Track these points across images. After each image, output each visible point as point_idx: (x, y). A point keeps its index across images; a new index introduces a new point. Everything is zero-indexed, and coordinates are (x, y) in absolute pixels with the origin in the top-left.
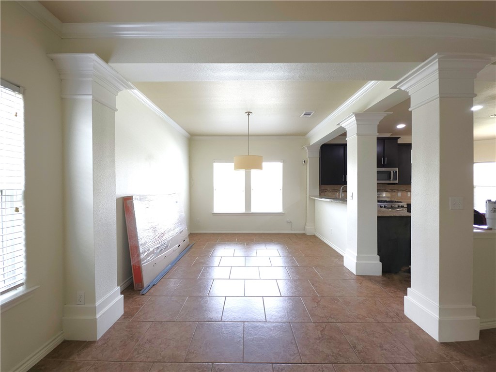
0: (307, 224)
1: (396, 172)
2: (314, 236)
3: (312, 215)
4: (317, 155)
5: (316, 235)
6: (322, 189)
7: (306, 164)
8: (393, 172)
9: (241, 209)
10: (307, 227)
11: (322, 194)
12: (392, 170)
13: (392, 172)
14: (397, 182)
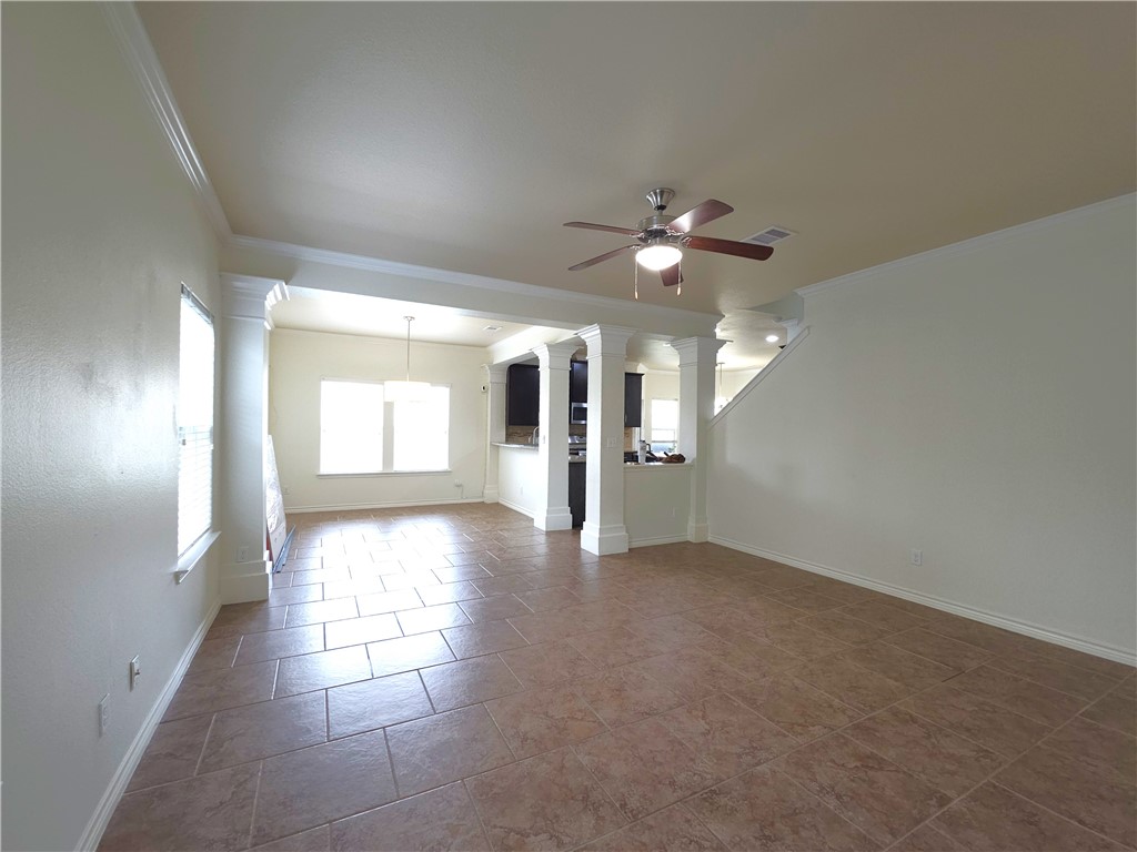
0: (487, 486)
2: (498, 504)
3: (495, 471)
4: (503, 379)
5: (501, 502)
6: (511, 431)
7: (487, 392)
9: (376, 466)
10: (486, 492)
11: (510, 438)
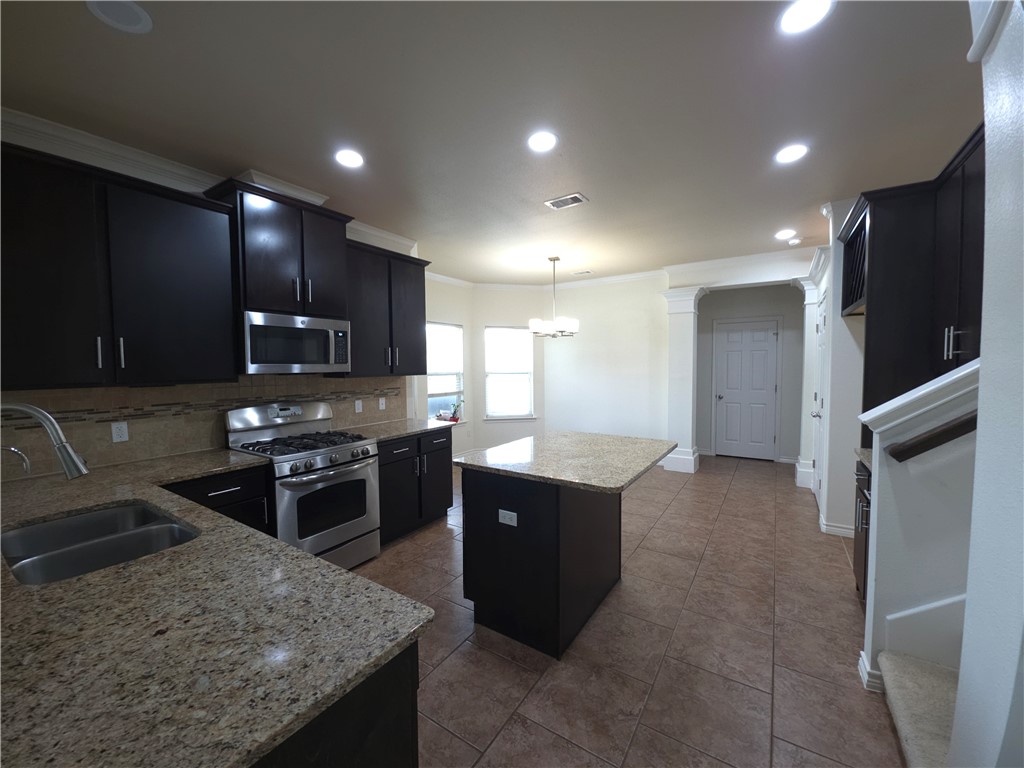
1: (345, 334)
8: (336, 333)
12: (330, 326)
13: (332, 333)
14: (348, 367)
